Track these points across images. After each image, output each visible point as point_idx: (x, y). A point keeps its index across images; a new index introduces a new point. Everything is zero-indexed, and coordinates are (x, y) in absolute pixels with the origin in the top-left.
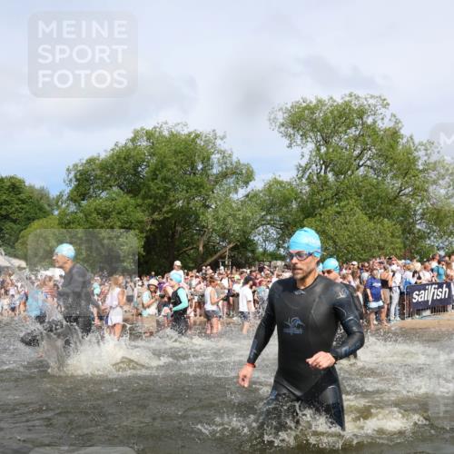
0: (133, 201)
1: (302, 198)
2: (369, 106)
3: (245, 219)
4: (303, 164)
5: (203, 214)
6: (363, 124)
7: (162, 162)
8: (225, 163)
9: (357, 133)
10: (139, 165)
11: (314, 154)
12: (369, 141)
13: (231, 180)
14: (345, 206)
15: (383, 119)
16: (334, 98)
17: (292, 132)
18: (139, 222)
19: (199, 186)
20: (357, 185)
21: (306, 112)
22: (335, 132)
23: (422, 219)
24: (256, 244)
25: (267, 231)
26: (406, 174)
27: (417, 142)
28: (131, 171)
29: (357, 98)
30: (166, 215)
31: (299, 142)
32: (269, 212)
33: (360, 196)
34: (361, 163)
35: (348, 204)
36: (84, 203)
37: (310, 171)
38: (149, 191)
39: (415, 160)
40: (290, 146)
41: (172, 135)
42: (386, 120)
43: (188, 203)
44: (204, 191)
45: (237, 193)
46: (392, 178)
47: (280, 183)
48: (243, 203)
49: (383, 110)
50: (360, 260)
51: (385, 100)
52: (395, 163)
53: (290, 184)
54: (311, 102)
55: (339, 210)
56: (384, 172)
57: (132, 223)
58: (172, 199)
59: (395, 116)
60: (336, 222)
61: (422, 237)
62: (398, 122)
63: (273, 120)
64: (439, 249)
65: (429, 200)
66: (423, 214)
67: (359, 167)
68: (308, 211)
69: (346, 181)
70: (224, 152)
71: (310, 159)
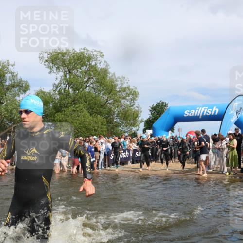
1: (55, 102)
2: (94, 55)
4: (57, 83)
6: (90, 65)
8: (14, 80)
9: (87, 69)
11: (63, 78)
12: (92, 74)
13: (16, 89)
14: (78, 107)
15: (100, 63)
16: (76, 49)
17: (52, 65)
20: (85, 97)
21: (60, 55)
22: (75, 68)
23: (117, 116)
26: (110, 92)
27: (117, 77)
29: (88, 51)
31: (55, 71)
33: (86, 102)
34: (87, 85)
35: (80, 106)
37: (60, 87)
39: (116, 86)
40: (50, 73)
42: (102, 64)
45: (19, 96)
46: (103, 95)
47: (44, 93)
49: (100, 58)
50: (84, 137)
51: (102, 53)
52: (105, 86)
53: (49, 93)
54: (63, 50)
55: (75, 109)
56: (99, 91)
59: (106, 62)
60: (73, 115)
61: (117, 125)
62: (107, 65)
63: (41, 58)
64: (125, 132)
65: (121, 107)
66: (118, 114)
67: (87, 87)
68: (58, 109)
69: (79, 94)
70: (13, 73)
71: (61, 81)
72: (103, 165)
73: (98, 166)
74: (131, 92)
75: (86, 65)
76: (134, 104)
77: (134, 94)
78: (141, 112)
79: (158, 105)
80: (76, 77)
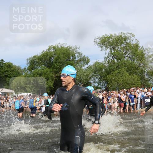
0: (49, 70)
1: (106, 68)
2: (128, 36)
3: (87, 75)
4: (106, 57)
6: (126, 42)
7: (59, 56)
8: (80, 57)
9: (124, 46)
10: (51, 58)
11: (110, 53)
12: (128, 48)
13: (82, 62)
15: (133, 41)
16: (116, 34)
17: (102, 46)
18: (52, 77)
19: (71, 64)
20: (125, 63)
21: (107, 39)
22: (117, 45)
24: (91, 84)
25: (95, 79)
26: (141, 59)
27: (144, 48)
28: (48, 60)
29: (124, 34)
31: (105, 49)
32: (95, 73)
33: (126, 67)
34: (126, 56)
35: (122, 70)
36: (33, 71)
37: (109, 59)
38: (55, 66)
39: (144, 54)
40: (102, 50)
41: (62, 47)
42: (134, 41)
45: (84, 66)
46: (136, 61)
47: (99, 63)
48: (86, 70)
49: (133, 38)
50: (127, 89)
51: (133, 34)
52: (137, 56)
53: (102, 63)
54: (108, 36)
55: (119, 72)
56: (134, 59)
57: (49, 77)
59: (137, 40)
60: (118, 76)
61: (148, 80)
62: (138, 42)
63: (95, 42)
66: (147, 73)
67: (125, 57)
68: (108, 72)
69: (121, 62)
70: (79, 53)
71: (108, 55)
72: (140, 106)
73: (137, 107)
75: (124, 43)
80: (118, 52)
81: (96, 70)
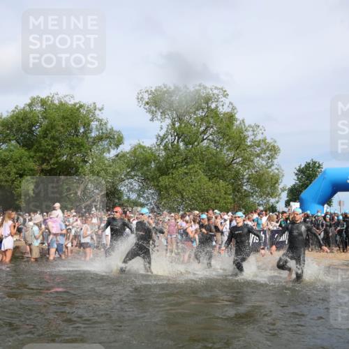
0: (26, 153)
1: (159, 161)
2: (214, 94)
3: (114, 173)
4: (162, 135)
5: (82, 167)
6: (208, 108)
7: (52, 124)
8: (102, 129)
9: (204, 114)
10: (33, 125)
11: (170, 127)
12: (212, 121)
13: (105, 143)
14: (191, 169)
16: (188, 86)
17: (154, 109)
18: (31, 170)
19: (80, 145)
20: (202, 153)
21: (166, 95)
22: (187, 112)
23: (248, 182)
24: (122, 193)
25: (131, 184)
26: (238, 148)
27: (247, 125)
28: (27, 130)
29: (205, 88)
30: (52, 166)
31: (159, 117)
32: (133, 169)
33: (203, 162)
34: (205, 137)
35: (194, 167)
37: (167, 140)
38: (41, 146)
39: (245, 138)
40: (152, 120)
41: (61, 104)
42: (225, 107)
43: (71, 158)
44: (83, 150)
45: (109, 152)
46: (227, 150)
47: (143, 148)
48: (114, 161)
49: (223, 99)
51: (225, 91)
52: (230, 139)
53: (151, 149)
54: (170, 88)
55: (186, 171)
56: (222, 145)
57: (25, 170)
58: (58, 154)
59: (232, 104)
60: (184, 180)
61: (247, 195)
62: (234, 108)
63: (140, 99)
64: (259, 205)
65: (254, 168)
66: (249, 179)
67: (203, 139)
68: (164, 170)
69: (193, 150)
70: (101, 120)
71: (167, 131)
74: (268, 147)
76: (273, 165)
77: (273, 150)
78: (283, 176)
79: (308, 166)
80: (189, 126)
81: (137, 164)
